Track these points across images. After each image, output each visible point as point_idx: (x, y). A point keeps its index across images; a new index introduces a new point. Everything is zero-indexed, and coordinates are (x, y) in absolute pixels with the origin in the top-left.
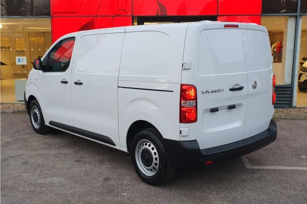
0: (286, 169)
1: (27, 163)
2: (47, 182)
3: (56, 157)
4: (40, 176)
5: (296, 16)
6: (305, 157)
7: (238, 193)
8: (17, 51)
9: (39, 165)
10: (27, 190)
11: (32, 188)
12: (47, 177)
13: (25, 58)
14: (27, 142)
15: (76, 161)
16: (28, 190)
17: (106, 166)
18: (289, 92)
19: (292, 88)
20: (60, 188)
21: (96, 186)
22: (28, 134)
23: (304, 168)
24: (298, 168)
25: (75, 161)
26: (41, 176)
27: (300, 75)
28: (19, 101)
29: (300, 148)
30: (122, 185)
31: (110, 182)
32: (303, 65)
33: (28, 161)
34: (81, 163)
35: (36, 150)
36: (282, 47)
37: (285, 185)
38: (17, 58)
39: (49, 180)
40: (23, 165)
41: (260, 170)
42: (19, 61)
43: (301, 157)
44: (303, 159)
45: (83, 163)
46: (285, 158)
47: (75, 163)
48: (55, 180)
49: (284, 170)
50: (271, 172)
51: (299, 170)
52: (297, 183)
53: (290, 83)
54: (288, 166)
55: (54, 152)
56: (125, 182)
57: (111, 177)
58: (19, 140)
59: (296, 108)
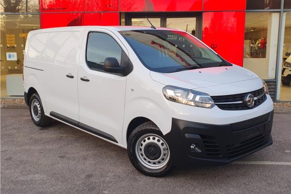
0: (271, 164)
1: (10, 160)
2: (28, 179)
3: (40, 153)
4: (21, 172)
5: (280, 12)
6: (289, 151)
7: (222, 190)
8: (8, 47)
9: (22, 161)
10: (6, 188)
11: (13, 186)
12: (29, 174)
13: (15, 54)
14: (13, 137)
15: (61, 157)
16: (8, 187)
17: (89, 162)
18: (273, 87)
19: (275, 82)
20: (40, 186)
21: (78, 183)
22: (15, 129)
23: (288, 164)
24: (282, 163)
25: (59, 157)
26: (24, 173)
27: (284, 70)
28: (10, 96)
29: (284, 142)
30: (104, 182)
31: (93, 180)
32: (286, 61)
33: (11, 157)
34: (65, 159)
35: (21, 146)
36: (266, 43)
37: (270, 181)
38: (8, 54)
39: (30, 177)
40: (6, 161)
41: (244, 165)
42: (10, 57)
43: (286, 151)
44: (287, 153)
45: (67, 158)
46: (269, 153)
47: (59, 159)
48: (37, 177)
49: (269, 165)
50: (255, 168)
51: (283, 166)
52: (282, 179)
53: (274, 78)
54: (272, 161)
55: (39, 147)
56: (108, 179)
57: (93, 174)
58: (6, 135)
59: (279, 102)
